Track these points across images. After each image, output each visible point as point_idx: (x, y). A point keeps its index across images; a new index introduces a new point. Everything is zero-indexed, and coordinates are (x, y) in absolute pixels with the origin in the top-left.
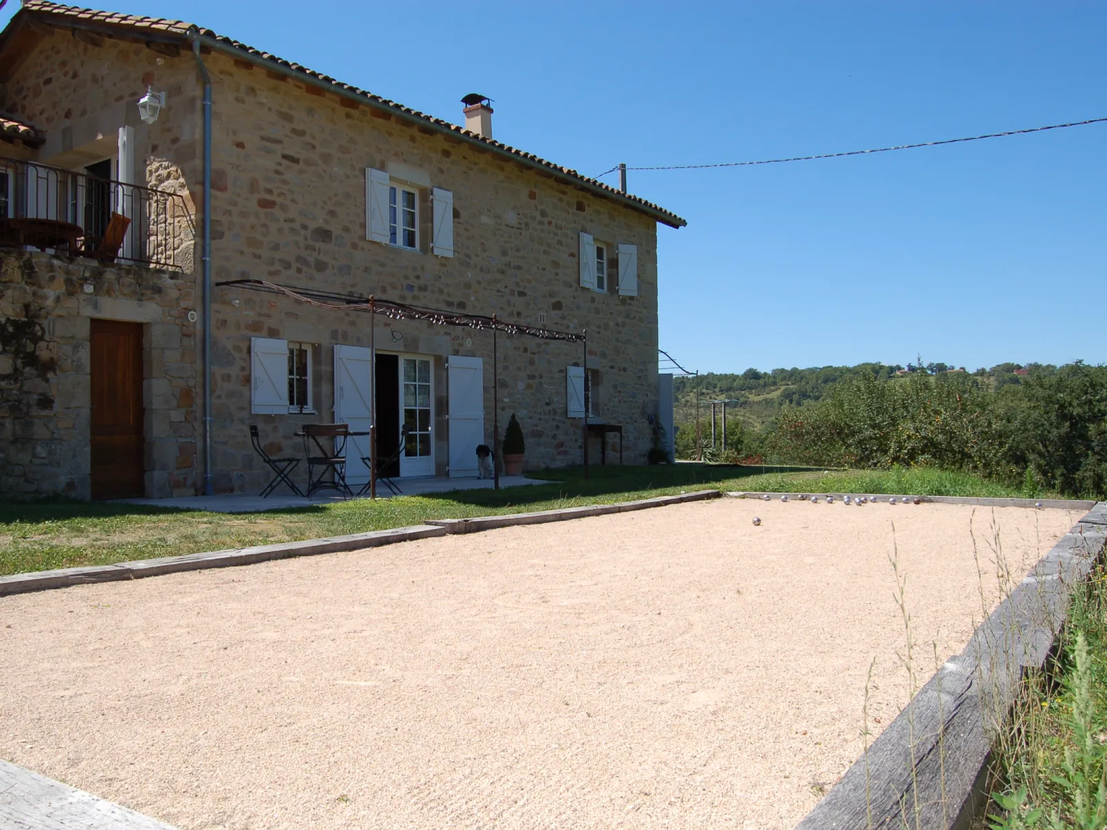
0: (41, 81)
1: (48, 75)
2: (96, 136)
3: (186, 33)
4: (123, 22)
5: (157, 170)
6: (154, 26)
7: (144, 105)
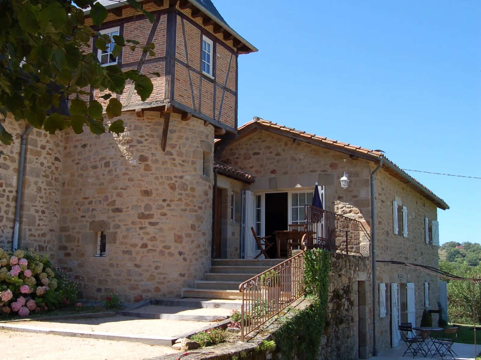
0: (251, 152)
1: (256, 151)
2: (296, 185)
3: (380, 157)
4: (334, 144)
5: (342, 208)
6: (357, 150)
7: (343, 181)
